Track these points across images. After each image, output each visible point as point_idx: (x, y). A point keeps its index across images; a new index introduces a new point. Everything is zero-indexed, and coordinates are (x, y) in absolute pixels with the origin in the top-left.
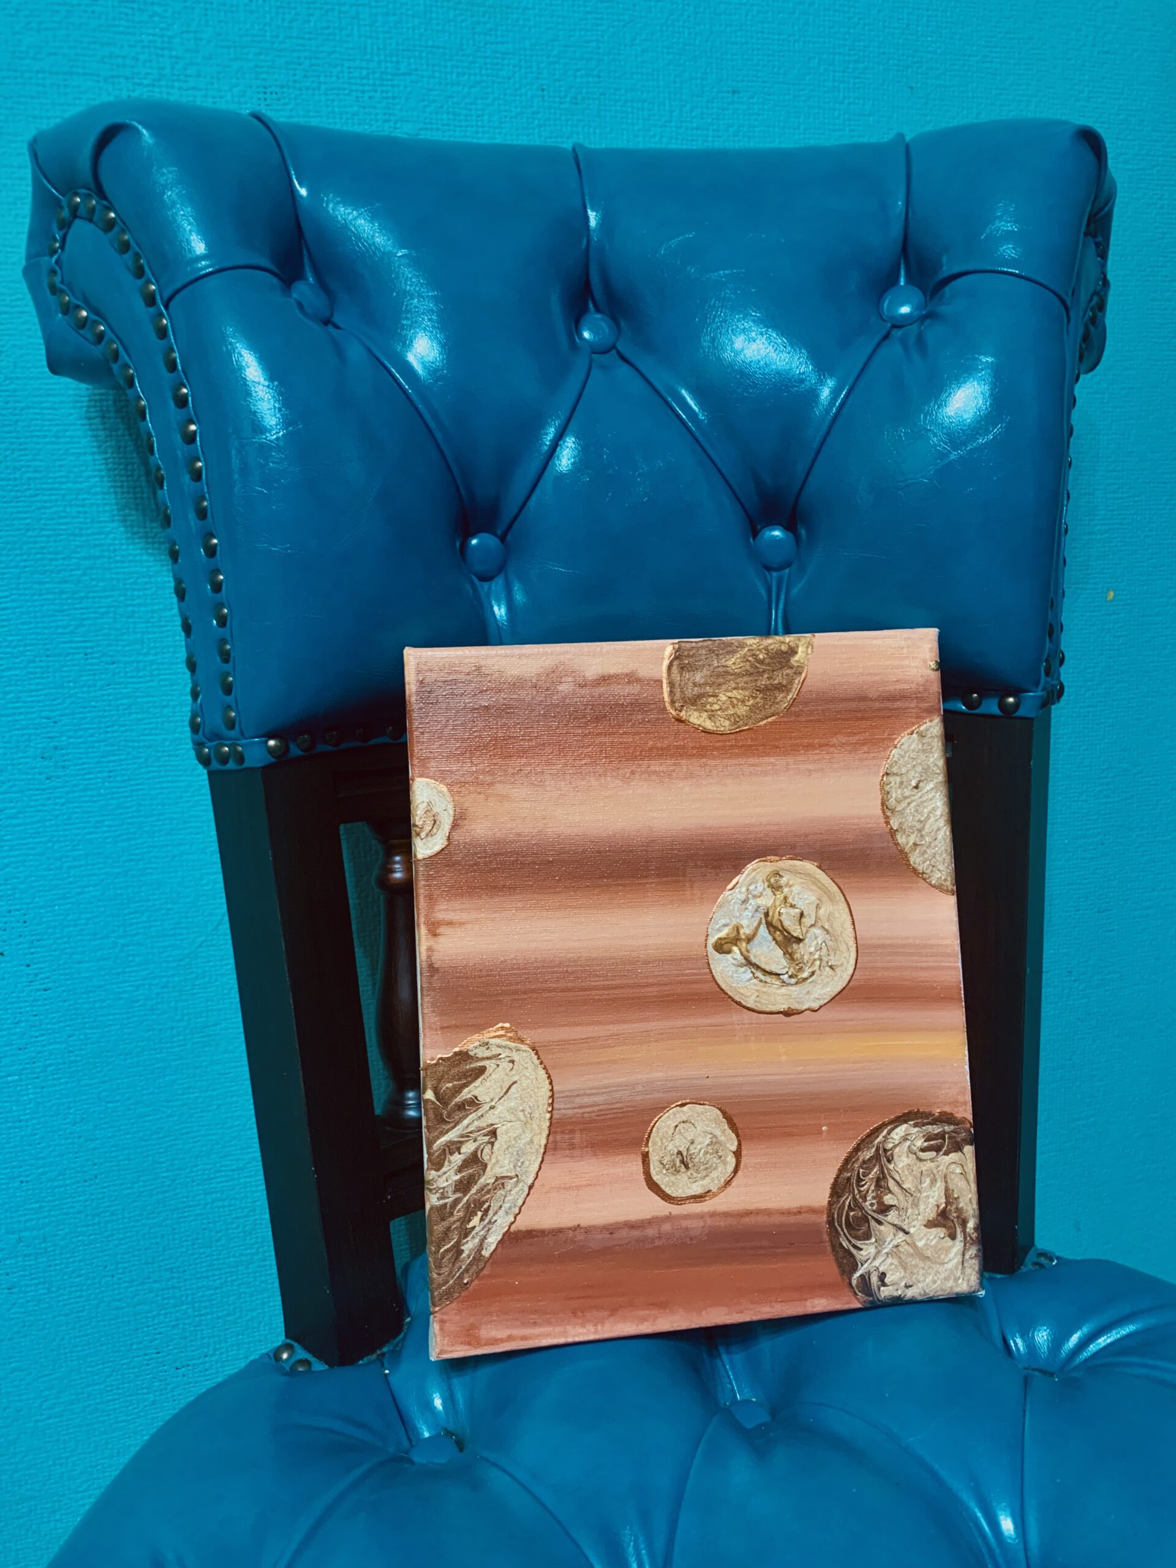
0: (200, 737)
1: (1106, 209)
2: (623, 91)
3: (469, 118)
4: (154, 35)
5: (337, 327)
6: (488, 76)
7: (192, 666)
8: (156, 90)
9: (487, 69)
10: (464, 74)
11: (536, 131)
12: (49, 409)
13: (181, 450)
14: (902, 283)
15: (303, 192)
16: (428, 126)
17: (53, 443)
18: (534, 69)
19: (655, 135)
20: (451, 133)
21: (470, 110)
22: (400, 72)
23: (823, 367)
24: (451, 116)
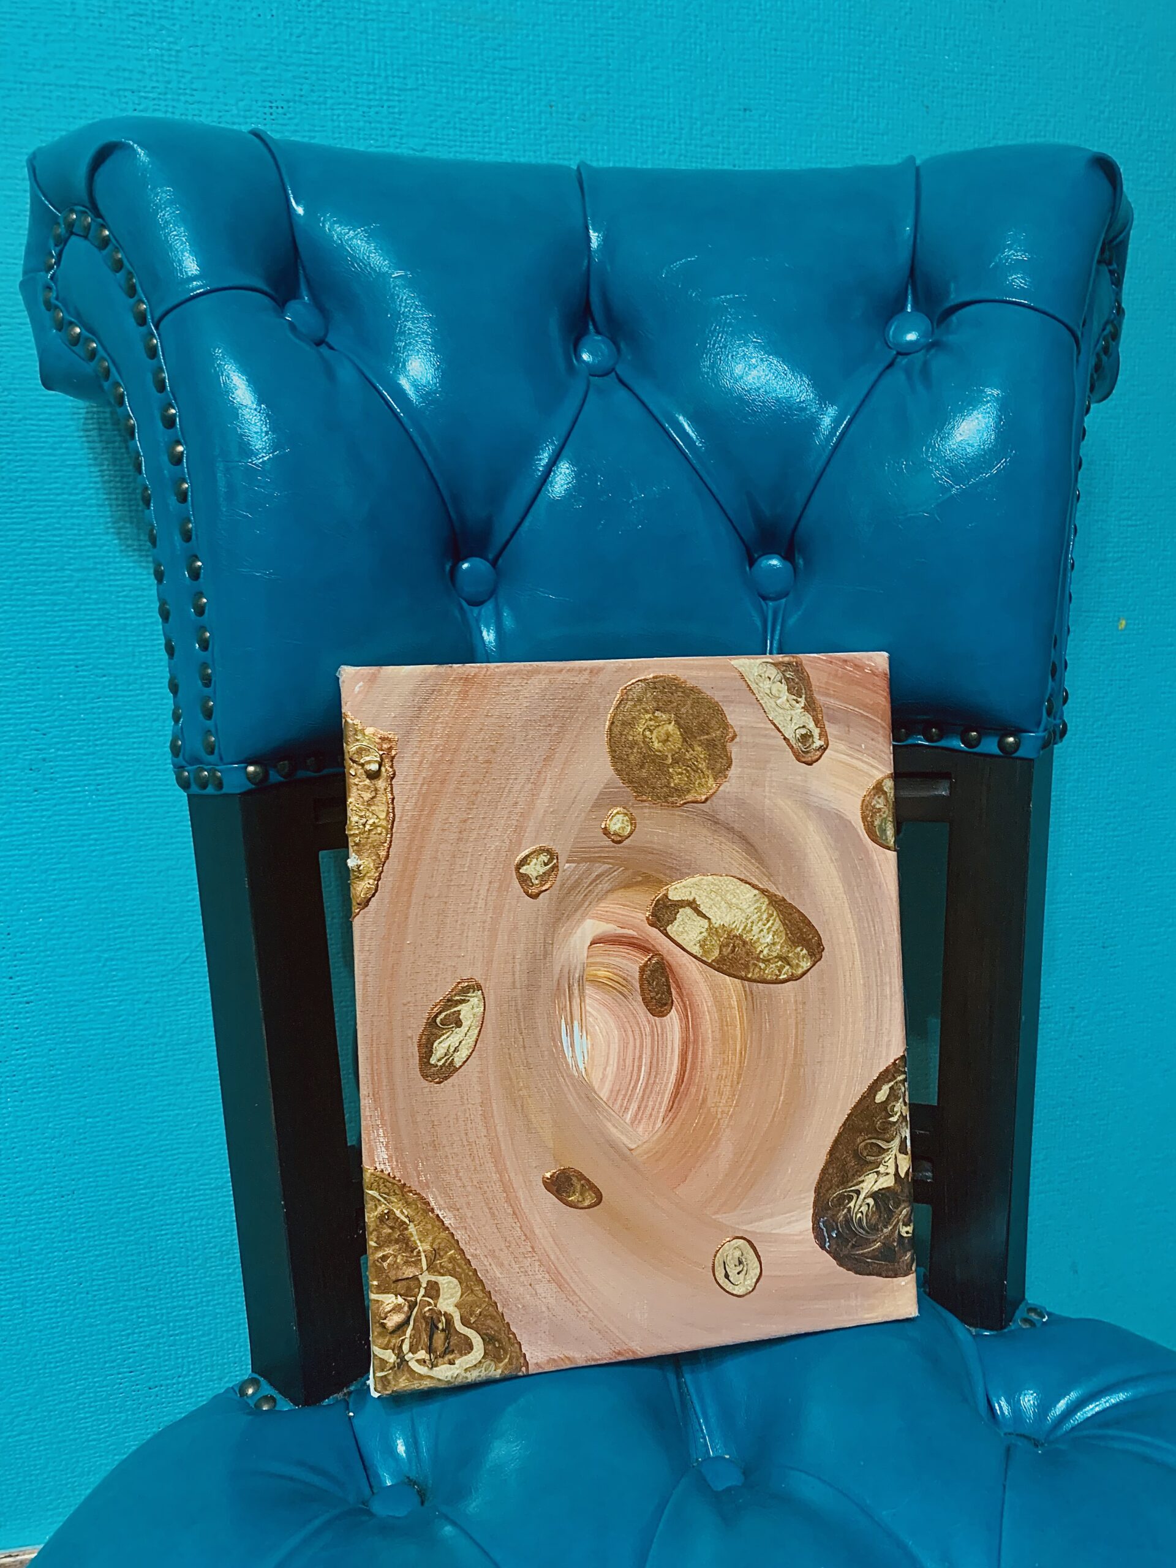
0: (180, 760)
1: (1121, 237)
2: (632, 108)
3: (476, 134)
4: (162, 49)
5: (331, 348)
6: (496, 91)
7: (174, 688)
8: (163, 103)
9: (495, 85)
10: (472, 90)
11: (544, 147)
12: (46, 420)
13: (168, 469)
14: (909, 310)
15: (300, 210)
16: (434, 142)
17: (50, 455)
18: (543, 86)
19: (664, 152)
20: (458, 149)
21: (477, 126)
22: (409, 87)
23: (825, 394)
24: (458, 132)
